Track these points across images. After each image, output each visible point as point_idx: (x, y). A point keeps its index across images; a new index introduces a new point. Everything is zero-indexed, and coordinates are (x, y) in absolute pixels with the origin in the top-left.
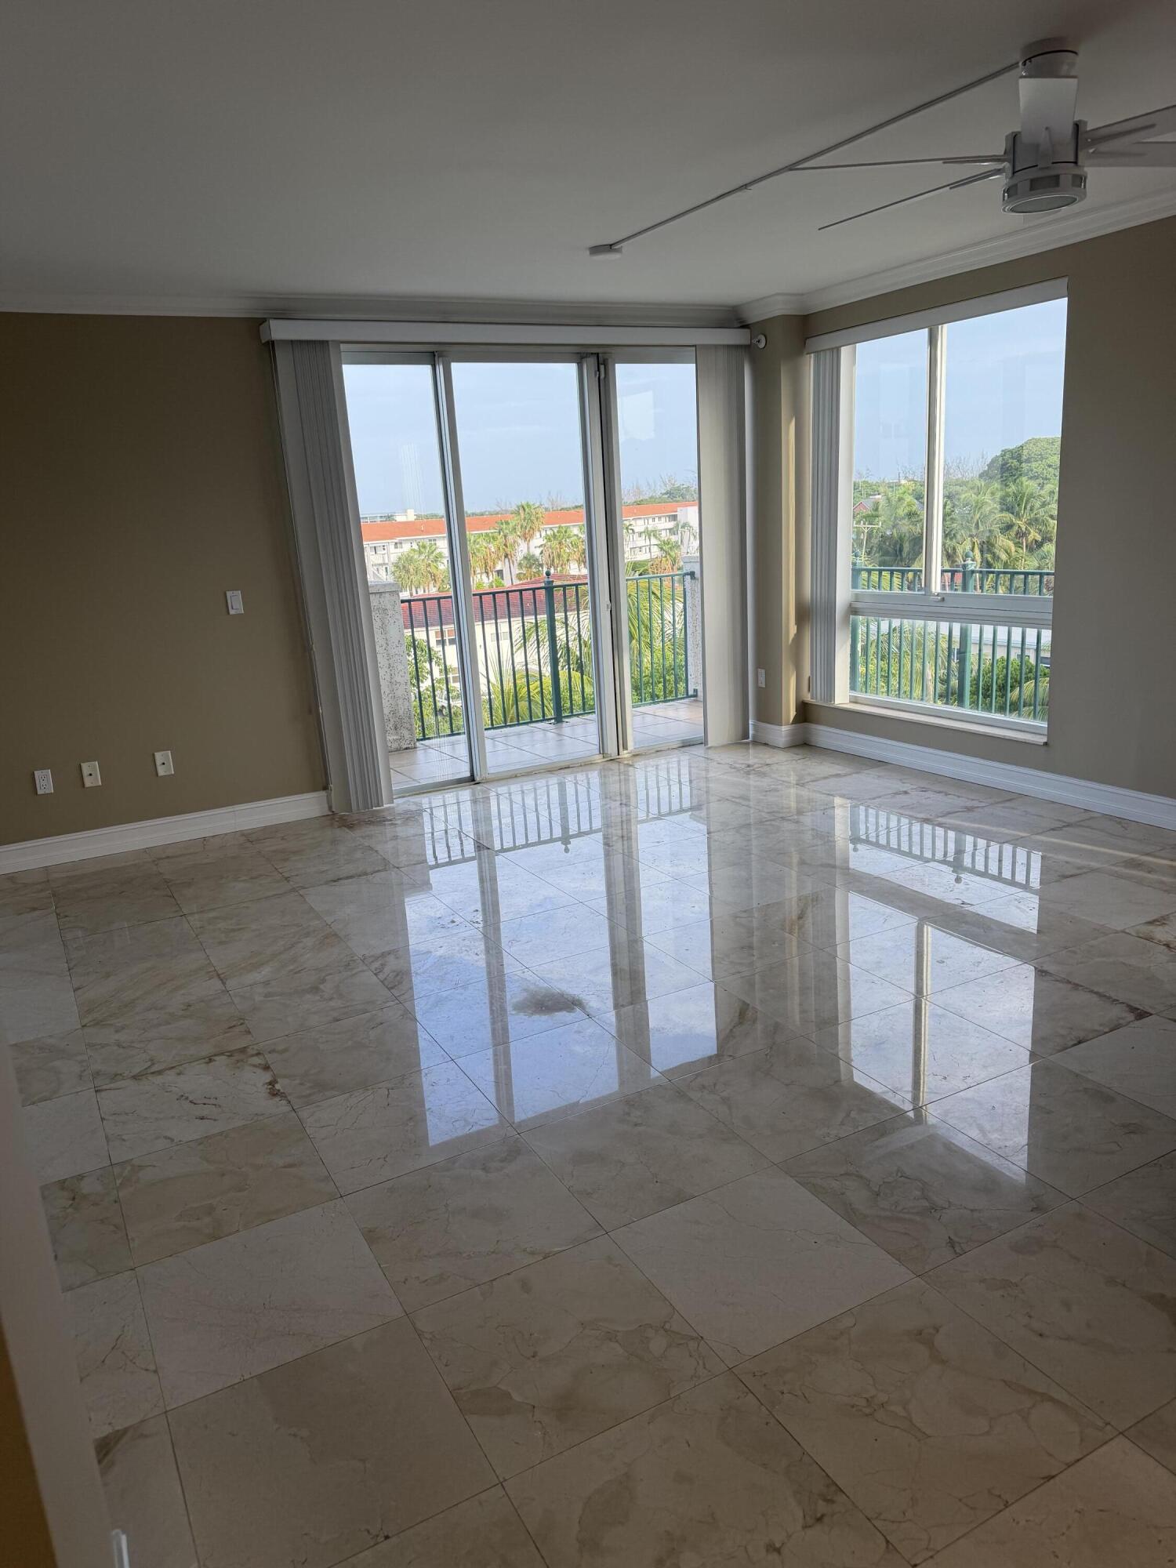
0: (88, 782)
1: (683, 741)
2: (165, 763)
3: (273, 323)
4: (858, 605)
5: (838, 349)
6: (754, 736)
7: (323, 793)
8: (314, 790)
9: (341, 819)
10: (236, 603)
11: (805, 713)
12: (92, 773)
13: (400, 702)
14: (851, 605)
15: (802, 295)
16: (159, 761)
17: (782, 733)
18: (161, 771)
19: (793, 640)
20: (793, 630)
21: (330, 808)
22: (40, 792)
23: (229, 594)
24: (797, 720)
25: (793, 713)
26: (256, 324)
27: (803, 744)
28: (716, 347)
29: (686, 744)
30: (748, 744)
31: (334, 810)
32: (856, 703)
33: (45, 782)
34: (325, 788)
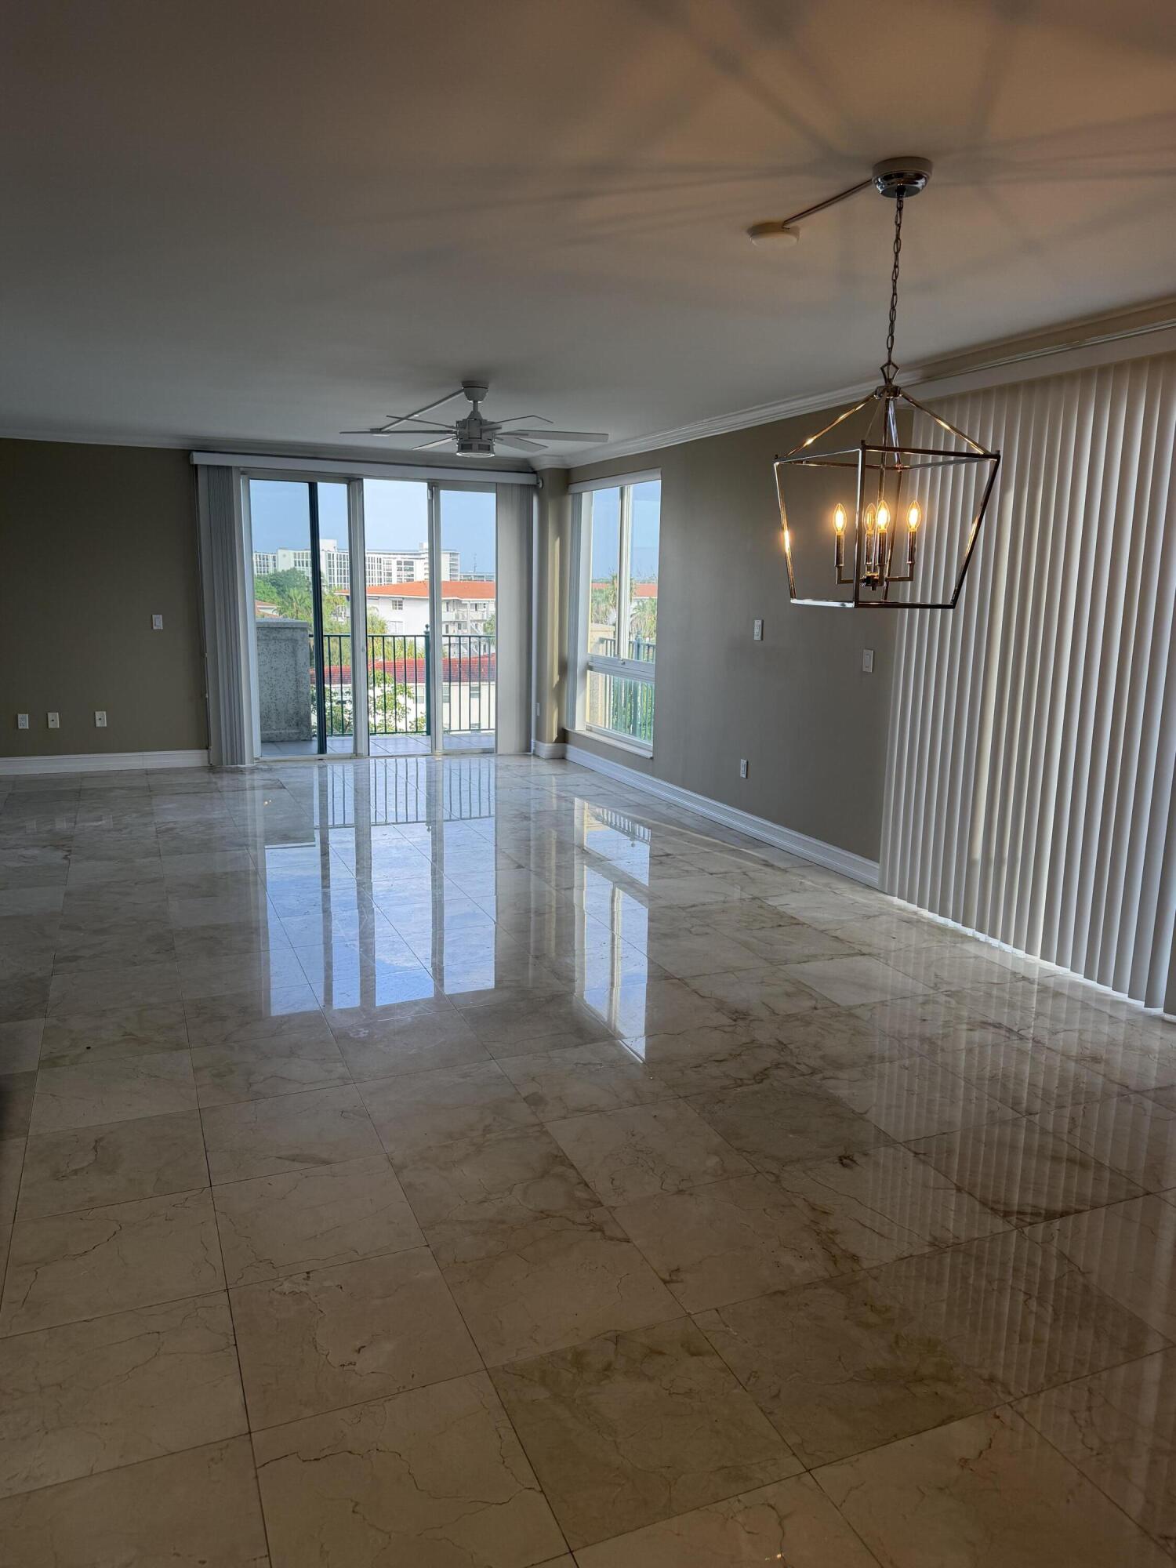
0: (51, 725)
1: (483, 749)
2: (101, 719)
3: (195, 454)
4: (591, 664)
5: (580, 494)
6: (534, 751)
7: (205, 751)
8: (200, 749)
9: (213, 768)
10: (158, 622)
11: (564, 736)
12: (54, 720)
13: (302, 706)
14: (588, 664)
15: (562, 456)
16: (97, 717)
17: (546, 748)
18: (98, 724)
19: (556, 685)
20: (556, 678)
21: (209, 762)
22: (20, 727)
23: (154, 616)
24: (557, 741)
25: (555, 736)
26: (187, 454)
27: (560, 758)
28: (513, 485)
29: (486, 752)
30: (530, 756)
31: (211, 763)
32: (591, 731)
33: (24, 722)
34: (207, 748)
